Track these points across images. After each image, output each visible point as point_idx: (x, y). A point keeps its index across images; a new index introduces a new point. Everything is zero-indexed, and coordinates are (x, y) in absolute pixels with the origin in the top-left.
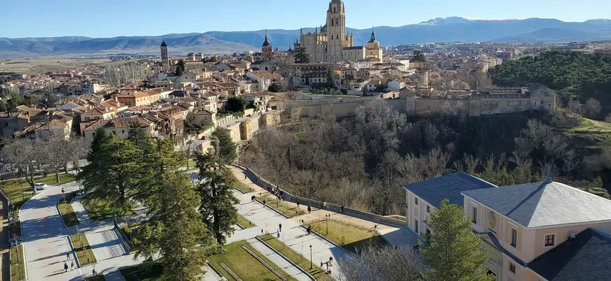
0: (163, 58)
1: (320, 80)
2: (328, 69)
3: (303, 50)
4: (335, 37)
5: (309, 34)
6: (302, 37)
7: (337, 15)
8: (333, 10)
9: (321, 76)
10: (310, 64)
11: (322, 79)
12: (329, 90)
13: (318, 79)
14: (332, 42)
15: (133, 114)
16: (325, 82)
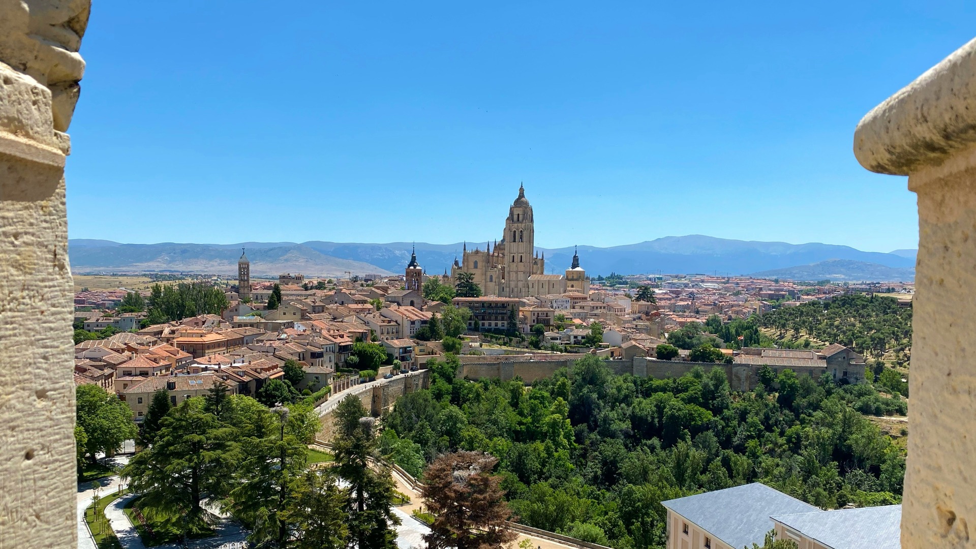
0: (241, 280)
1: (496, 325)
2: (510, 308)
3: (470, 276)
4: (517, 259)
5: (477, 252)
6: (466, 256)
7: (521, 226)
8: (515, 217)
9: (500, 317)
10: (481, 299)
11: (500, 323)
12: (511, 340)
13: (493, 323)
14: (513, 266)
15: (206, 369)
16: (505, 328)
